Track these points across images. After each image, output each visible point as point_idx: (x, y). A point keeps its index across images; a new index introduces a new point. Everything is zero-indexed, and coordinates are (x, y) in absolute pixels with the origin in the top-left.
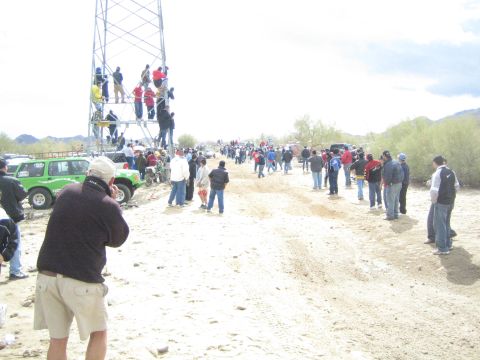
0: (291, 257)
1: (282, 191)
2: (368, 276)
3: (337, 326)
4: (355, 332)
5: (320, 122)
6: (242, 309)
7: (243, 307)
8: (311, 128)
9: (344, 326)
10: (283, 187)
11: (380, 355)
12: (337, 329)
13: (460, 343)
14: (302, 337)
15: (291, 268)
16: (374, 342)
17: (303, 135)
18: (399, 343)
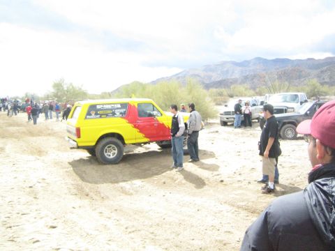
0: (73, 182)
1: (49, 134)
2: (131, 191)
3: (129, 230)
4: (142, 232)
5: (71, 84)
6: (54, 227)
7: (54, 225)
8: (66, 89)
9: (134, 229)
10: (50, 132)
11: (166, 246)
12: (130, 232)
13: (211, 229)
14: (110, 242)
15: (75, 191)
16: (157, 238)
17: (59, 94)
18: (173, 235)
